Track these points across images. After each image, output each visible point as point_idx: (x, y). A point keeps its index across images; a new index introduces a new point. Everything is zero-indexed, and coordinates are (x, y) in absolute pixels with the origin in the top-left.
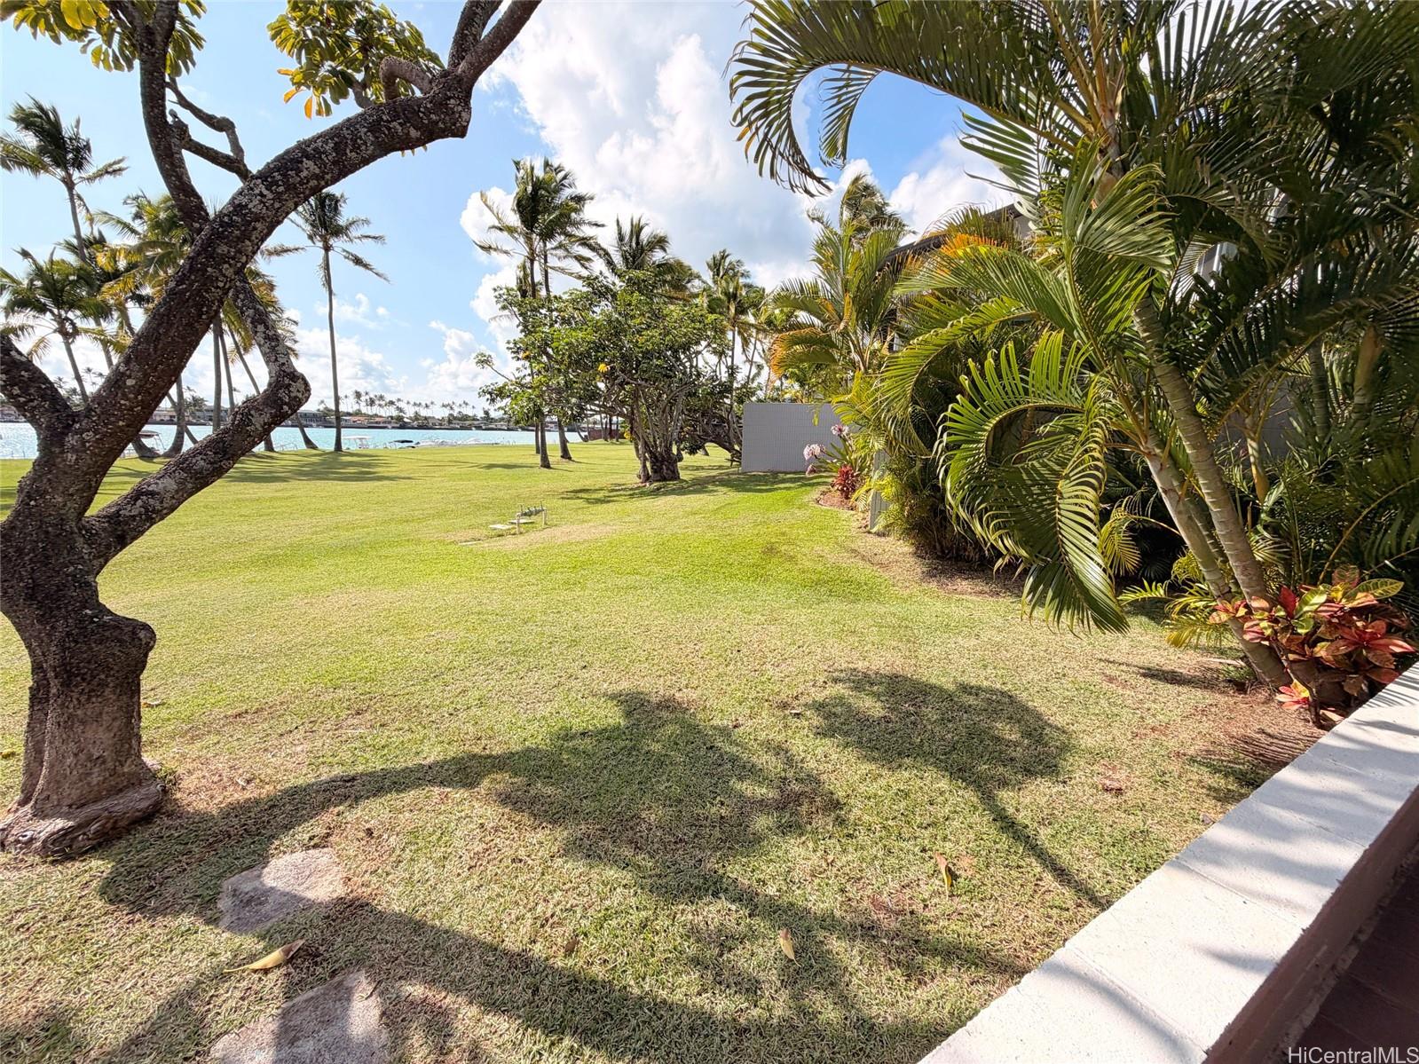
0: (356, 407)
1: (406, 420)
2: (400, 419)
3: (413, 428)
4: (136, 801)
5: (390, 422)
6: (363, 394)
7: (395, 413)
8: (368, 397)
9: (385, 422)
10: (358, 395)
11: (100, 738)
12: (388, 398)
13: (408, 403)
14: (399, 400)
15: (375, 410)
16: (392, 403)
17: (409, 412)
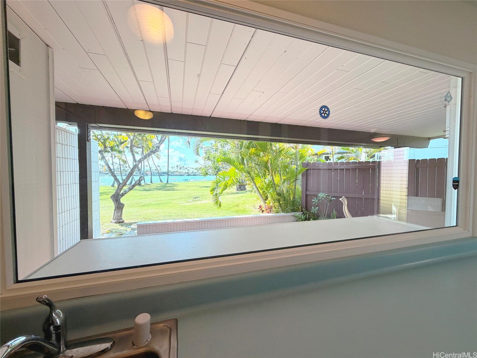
0: (177, 170)
1: (189, 173)
2: (188, 173)
3: (191, 175)
4: (121, 221)
5: (185, 174)
6: (179, 166)
7: (187, 171)
8: (180, 167)
9: (184, 174)
10: (177, 166)
11: (119, 214)
12: (186, 167)
13: (191, 168)
14: (188, 167)
15: (182, 170)
16: (186, 168)
17: (191, 171)
